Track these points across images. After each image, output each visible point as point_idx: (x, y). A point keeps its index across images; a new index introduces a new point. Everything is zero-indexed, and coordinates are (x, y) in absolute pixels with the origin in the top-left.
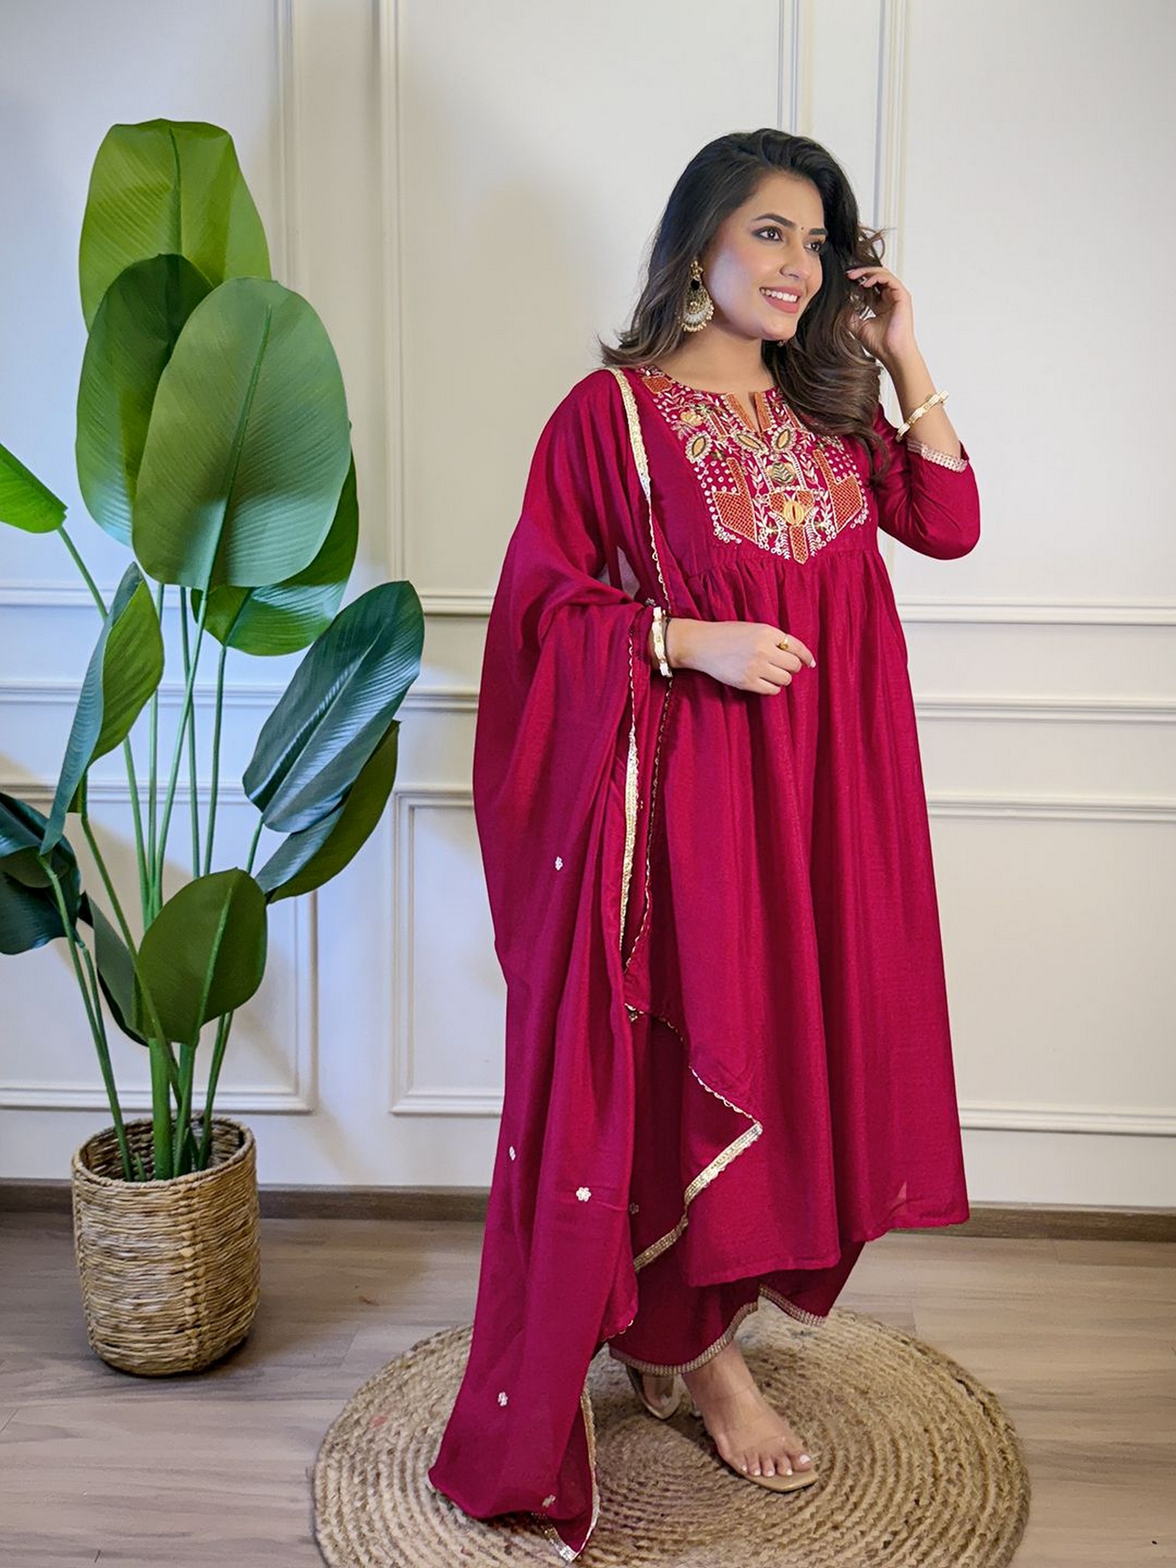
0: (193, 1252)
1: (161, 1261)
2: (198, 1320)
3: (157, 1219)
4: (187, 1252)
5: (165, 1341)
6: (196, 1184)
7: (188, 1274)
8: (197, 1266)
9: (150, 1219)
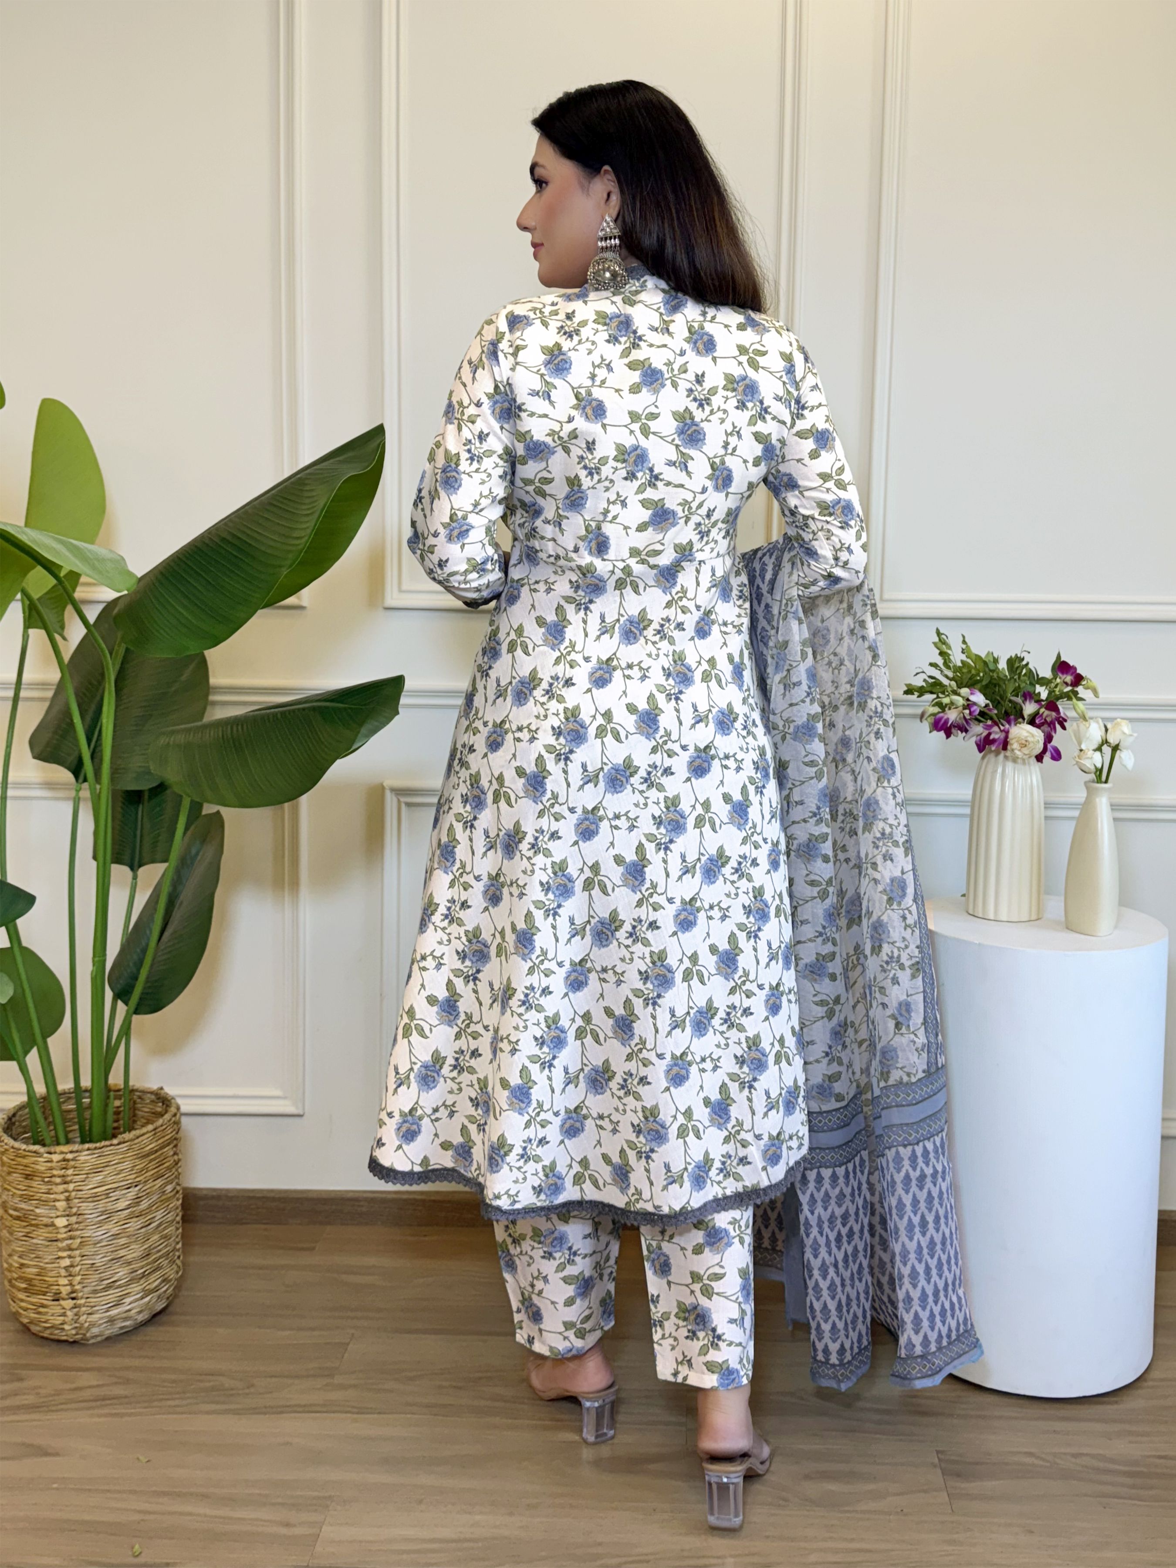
0: (66, 1223)
1: (36, 1226)
2: (73, 1292)
3: (34, 1184)
4: (61, 1222)
5: (43, 1306)
6: (70, 1156)
7: (60, 1245)
8: (71, 1238)
9: (27, 1182)
